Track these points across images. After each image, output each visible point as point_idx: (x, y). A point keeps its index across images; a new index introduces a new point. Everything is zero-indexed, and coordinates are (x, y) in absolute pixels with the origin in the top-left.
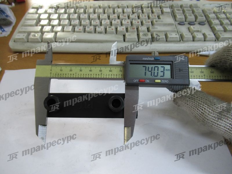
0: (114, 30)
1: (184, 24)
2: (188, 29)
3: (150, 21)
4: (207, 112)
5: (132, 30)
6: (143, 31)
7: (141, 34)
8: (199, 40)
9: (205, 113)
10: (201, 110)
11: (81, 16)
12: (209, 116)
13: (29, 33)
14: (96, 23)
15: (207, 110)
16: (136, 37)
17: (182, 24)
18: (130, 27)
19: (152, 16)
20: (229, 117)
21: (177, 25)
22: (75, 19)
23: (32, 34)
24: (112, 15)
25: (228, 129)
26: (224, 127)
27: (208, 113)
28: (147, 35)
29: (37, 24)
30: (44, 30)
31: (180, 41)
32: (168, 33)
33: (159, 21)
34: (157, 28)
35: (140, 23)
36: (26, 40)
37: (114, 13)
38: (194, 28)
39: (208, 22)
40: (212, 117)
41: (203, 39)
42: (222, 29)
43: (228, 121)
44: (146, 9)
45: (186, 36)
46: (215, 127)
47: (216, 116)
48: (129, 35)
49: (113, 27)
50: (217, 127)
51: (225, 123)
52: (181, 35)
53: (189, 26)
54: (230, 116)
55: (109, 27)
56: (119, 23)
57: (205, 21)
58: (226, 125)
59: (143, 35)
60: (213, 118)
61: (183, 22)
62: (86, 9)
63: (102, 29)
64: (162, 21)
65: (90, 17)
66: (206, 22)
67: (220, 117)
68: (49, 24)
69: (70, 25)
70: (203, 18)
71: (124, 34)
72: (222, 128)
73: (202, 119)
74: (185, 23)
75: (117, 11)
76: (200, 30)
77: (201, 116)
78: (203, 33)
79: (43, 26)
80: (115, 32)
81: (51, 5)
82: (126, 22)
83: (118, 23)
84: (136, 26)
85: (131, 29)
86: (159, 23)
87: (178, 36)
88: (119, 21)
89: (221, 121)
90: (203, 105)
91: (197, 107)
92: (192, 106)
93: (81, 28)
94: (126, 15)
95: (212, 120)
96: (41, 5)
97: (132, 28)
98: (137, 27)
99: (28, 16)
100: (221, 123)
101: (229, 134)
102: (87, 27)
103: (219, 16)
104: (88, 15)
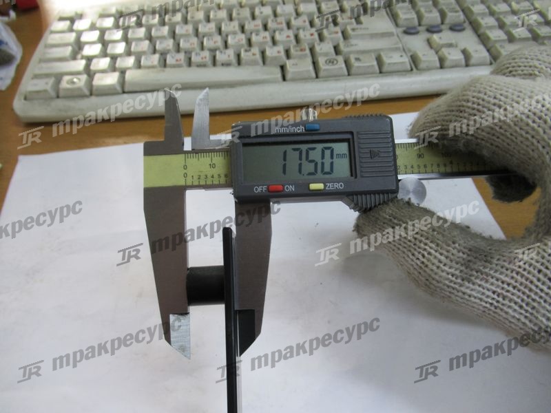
0: (258, 57)
1: (417, 33)
2: (426, 43)
3: (338, 29)
4: (436, 261)
5: (300, 53)
6: (326, 54)
7: (321, 61)
8: (455, 66)
9: (430, 266)
10: (420, 257)
11: (178, 30)
12: (439, 271)
13: (59, 77)
14: (215, 42)
15: (435, 257)
16: (311, 68)
17: (413, 31)
18: (295, 47)
19: (343, 19)
20: (490, 274)
21: (401, 35)
22: (163, 38)
23: (66, 78)
24: (249, 23)
25: (491, 304)
26: (481, 300)
27: (437, 264)
28: (335, 62)
29: (74, 57)
30: (93, 67)
31: (412, 70)
32: (382, 54)
33: (361, 29)
34: (356, 45)
35: (316, 36)
36: (53, 94)
37: (254, 17)
38: (440, 38)
39: (470, 23)
40: (448, 274)
41: (463, 62)
42: (504, 37)
43: (488, 285)
44: (327, 4)
45: (423, 58)
46: (457, 300)
47: (457, 272)
48: (293, 65)
49: (256, 50)
50: (462, 298)
51: (481, 289)
52: (411, 56)
53: (428, 35)
54: (492, 272)
55: (246, 51)
56: (269, 39)
57: (465, 22)
58: (483, 294)
59: (326, 62)
60: (450, 276)
61: (414, 28)
62: (187, 13)
63: (229, 56)
64: (368, 29)
65: (200, 30)
66: (467, 25)
67: (466, 274)
68: (104, 54)
69: (155, 51)
70: (459, 16)
71: (282, 64)
72: (475, 303)
73: (423, 279)
74: (420, 29)
75: (261, 13)
76: (453, 42)
77: (421, 271)
78: (463, 48)
79: (89, 59)
80: (260, 61)
81: (104, 10)
82: (284, 36)
83: (265, 40)
84: (308, 44)
85: (297, 51)
86: (358, 32)
87: (406, 59)
88: (267, 34)
89: (471, 285)
90: (426, 244)
91: (412, 250)
92: (399, 246)
93: (181, 56)
94: (281, 19)
95: (447, 282)
96: (79, 12)
97: (298, 49)
98: (311, 46)
99: (51, 39)
100: (472, 290)
101: (494, 317)
102: (193, 54)
103: (495, 8)
104: (194, 27)
